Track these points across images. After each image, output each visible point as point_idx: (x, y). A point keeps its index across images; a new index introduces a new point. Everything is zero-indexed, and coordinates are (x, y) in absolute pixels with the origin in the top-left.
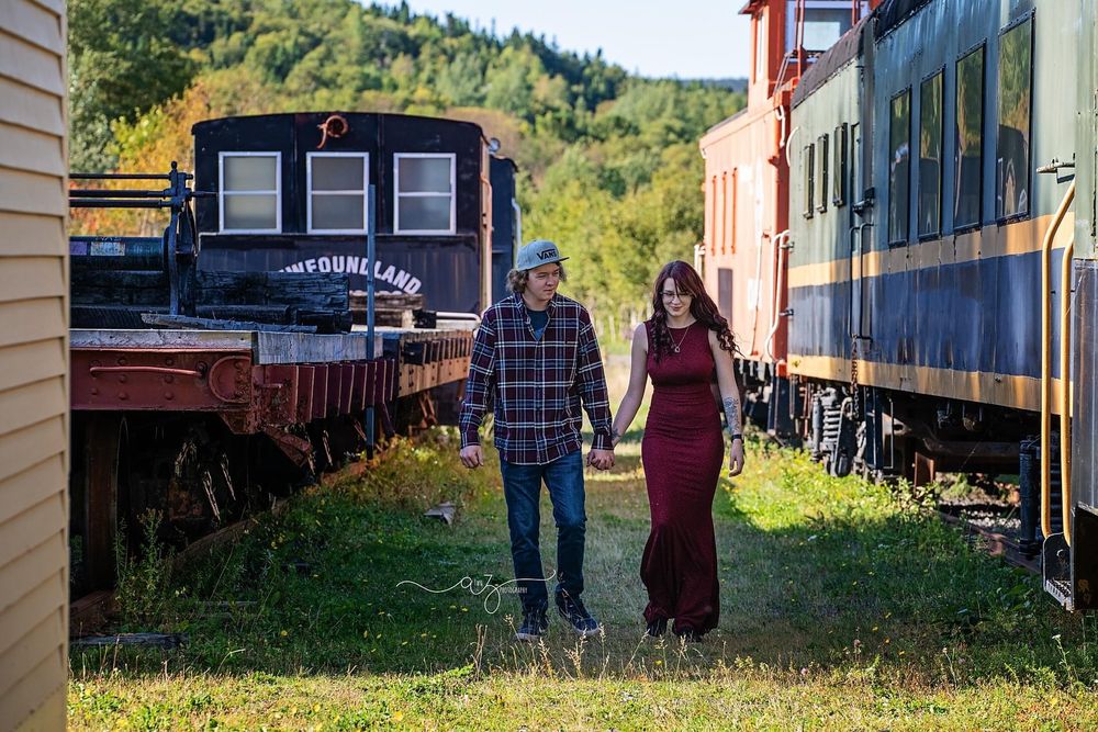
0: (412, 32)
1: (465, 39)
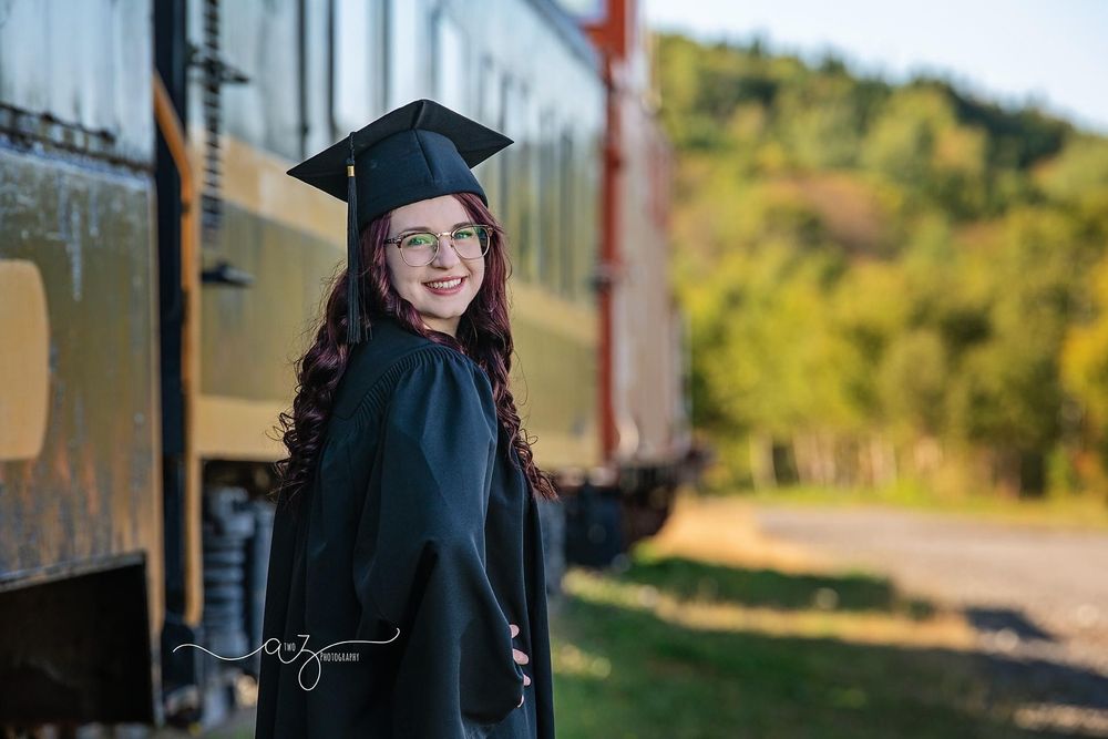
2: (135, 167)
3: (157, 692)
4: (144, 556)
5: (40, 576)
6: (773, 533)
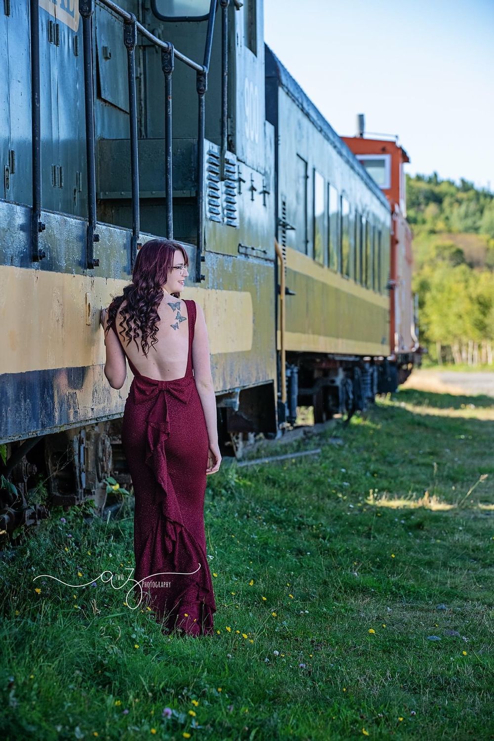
0: (437, 190)
1: (471, 194)
2: (271, 261)
3: (277, 423)
4: (273, 380)
5: (251, 386)
6: (445, 382)
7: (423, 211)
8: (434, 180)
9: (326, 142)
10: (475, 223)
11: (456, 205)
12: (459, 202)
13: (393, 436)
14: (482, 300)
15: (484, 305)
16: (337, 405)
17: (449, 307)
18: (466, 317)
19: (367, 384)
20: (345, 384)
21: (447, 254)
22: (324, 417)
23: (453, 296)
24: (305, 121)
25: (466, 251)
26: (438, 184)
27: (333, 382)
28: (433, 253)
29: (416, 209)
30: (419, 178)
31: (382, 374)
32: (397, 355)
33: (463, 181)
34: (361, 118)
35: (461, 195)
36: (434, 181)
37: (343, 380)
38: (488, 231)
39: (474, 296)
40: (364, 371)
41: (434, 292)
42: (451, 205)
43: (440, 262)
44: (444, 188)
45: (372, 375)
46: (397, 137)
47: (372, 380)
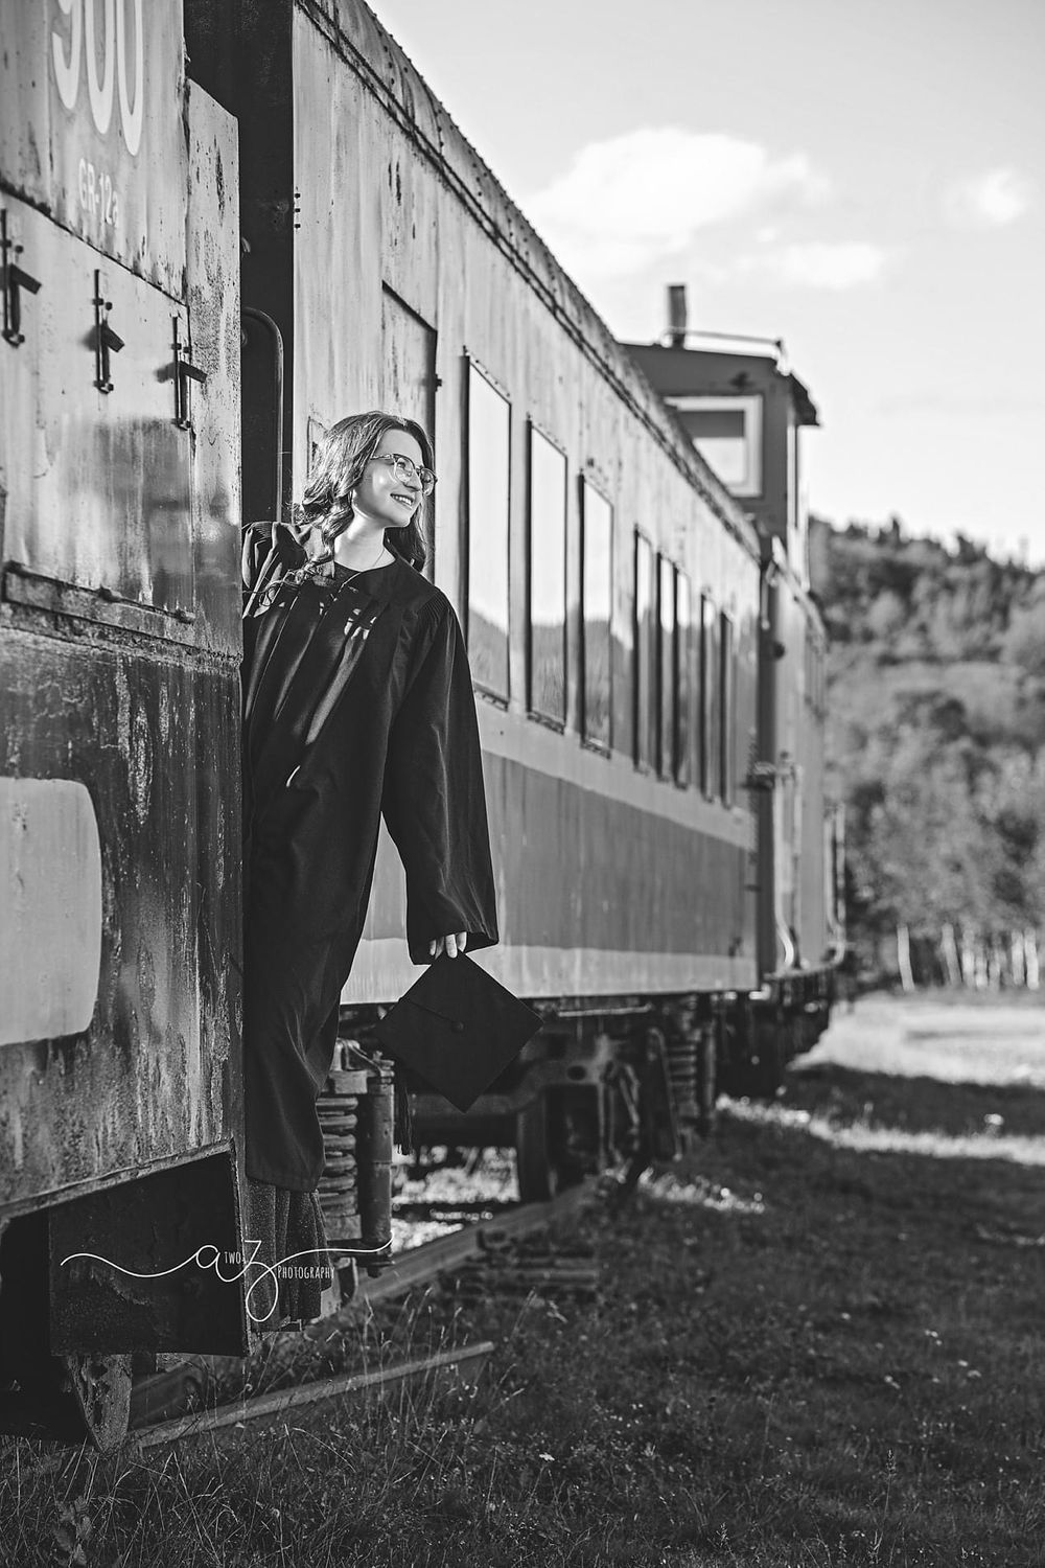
7: (864, 611)
8: (891, 536)
9: (517, 281)
10: (987, 638)
11: (944, 597)
12: (950, 588)
13: (763, 1243)
14: (1010, 825)
15: (1018, 836)
16: (591, 1144)
17: (930, 841)
18: (970, 867)
19: (686, 1078)
20: (612, 1077)
21: (924, 712)
22: (553, 1180)
23: (940, 815)
24: (422, 179)
25: (971, 705)
26: (901, 545)
27: (579, 1073)
28: (890, 713)
29: (848, 603)
30: (855, 532)
31: (732, 1048)
32: (779, 986)
33: (961, 540)
34: (677, 294)
35: (955, 573)
36: (892, 538)
37: (609, 1066)
38: (1021, 659)
39: (992, 815)
40: (676, 1038)
41: (892, 804)
42: (933, 596)
43: (906, 731)
44: (914, 556)
45: (701, 1048)
46: (779, 344)
47: (701, 1064)
